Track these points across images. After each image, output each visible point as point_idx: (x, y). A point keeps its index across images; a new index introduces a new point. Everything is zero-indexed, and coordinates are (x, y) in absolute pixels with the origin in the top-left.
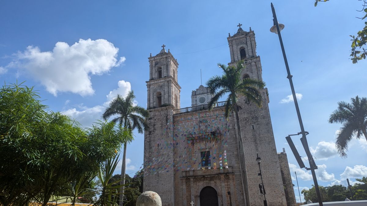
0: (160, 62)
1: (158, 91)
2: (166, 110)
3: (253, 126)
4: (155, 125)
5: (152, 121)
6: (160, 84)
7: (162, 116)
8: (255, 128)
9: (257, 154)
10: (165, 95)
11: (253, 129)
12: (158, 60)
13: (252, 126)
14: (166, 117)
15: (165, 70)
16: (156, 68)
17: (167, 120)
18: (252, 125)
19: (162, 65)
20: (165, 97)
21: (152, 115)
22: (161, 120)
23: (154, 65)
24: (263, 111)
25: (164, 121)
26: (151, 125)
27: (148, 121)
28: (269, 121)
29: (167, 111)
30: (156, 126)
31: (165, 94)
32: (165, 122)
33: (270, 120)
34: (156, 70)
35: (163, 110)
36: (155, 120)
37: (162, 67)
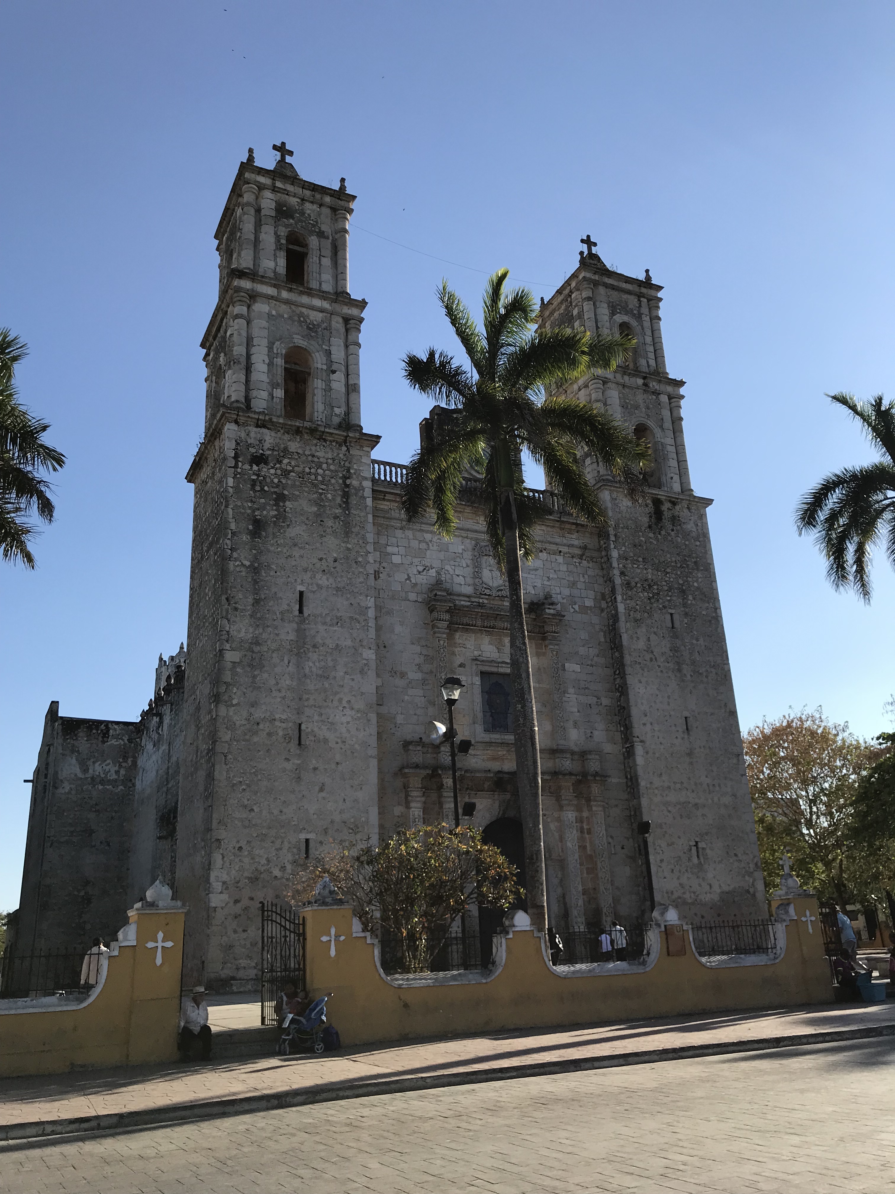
0: (303, 213)
1: (299, 341)
2: (344, 448)
3: (671, 614)
4: (281, 498)
5: (269, 471)
6: (304, 310)
7: (319, 466)
8: (677, 624)
9: (686, 718)
10: (333, 377)
11: (673, 627)
12: (293, 201)
13: (668, 617)
14: (345, 478)
15: (327, 262)
16: (283, 232)
17: (346, 496)
18: (670, 611)
19: (311, 233)
20: (334, 385)
21: (267, 445)
22: (315, 486)
23: (273, 214)
24: (700, 575)
25: (333, 496)
26: (262, 489)
27: (247, 467)
28: (716, 612)
29: (348, 450)
30: (288, 503)
31: (334, 372)
32: (338, 500)
33: (718, 610)
34: (283, 241)
35: (325, 440)
36: (286, 473)
37: (313, 241)
